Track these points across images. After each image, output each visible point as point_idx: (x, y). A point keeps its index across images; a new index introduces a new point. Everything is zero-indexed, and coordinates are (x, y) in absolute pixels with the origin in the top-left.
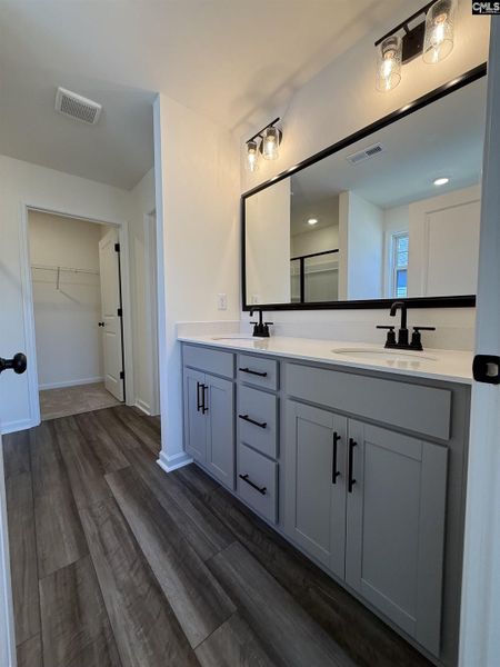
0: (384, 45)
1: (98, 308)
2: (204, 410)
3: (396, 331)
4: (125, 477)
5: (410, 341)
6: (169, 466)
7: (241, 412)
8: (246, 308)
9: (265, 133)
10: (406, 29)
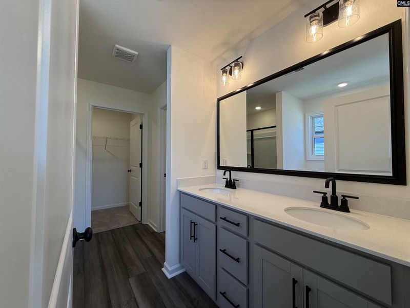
0: (311, 18)
1: (128, 160)
2: (195, 239)
3: (329, 196)
4: (142, 280)
5: (339, 204)
6: (170, 274)
7: (221, 247)
8: (220, 168)
9: (233, 65)
10: (325, 8)
